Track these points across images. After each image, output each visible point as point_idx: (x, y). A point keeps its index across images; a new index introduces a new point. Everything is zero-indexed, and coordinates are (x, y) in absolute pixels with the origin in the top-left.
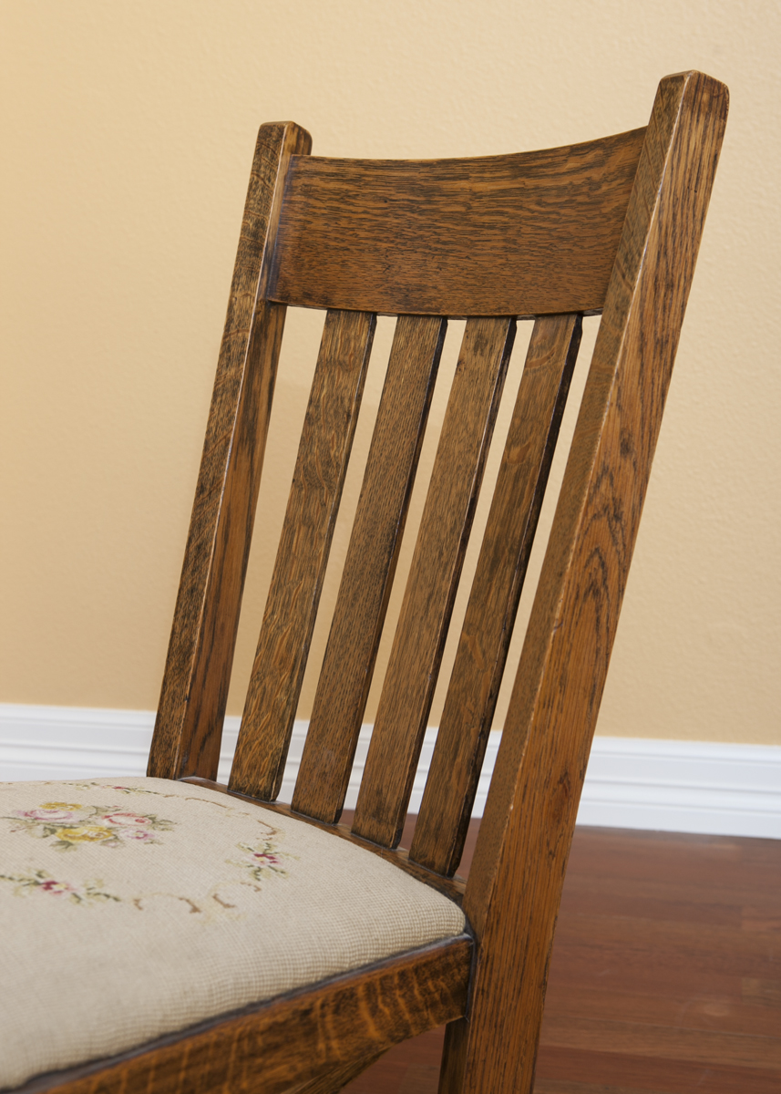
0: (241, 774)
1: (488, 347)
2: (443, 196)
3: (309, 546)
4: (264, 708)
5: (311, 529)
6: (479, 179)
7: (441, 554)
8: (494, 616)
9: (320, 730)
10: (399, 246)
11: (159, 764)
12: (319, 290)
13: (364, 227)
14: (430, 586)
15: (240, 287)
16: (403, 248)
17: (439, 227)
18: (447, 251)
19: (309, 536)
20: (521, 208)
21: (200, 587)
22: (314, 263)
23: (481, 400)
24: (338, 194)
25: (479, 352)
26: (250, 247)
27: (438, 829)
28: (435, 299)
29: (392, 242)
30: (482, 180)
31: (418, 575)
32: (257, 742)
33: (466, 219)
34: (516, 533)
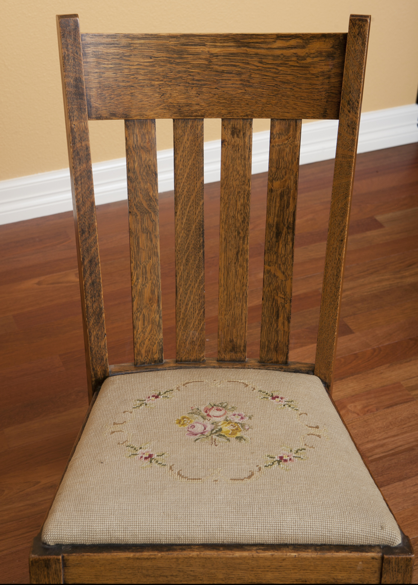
0: (142, 357)
1: (242, 133)
2: (190, 54)
3: (150, 242)
4: (146, 324)
5: (149, 234)
6: (213, 46)
7: (239, 233)
8: (286, 257)
9: (184, 324)
10: (167, 83)
11: (98, 370)
12: (121, 110)
13: (140, 73)
14: (236, 248)
15: (75, 118)
16: (170, 84)
17: (192, 72)
18: (201, 85)
19: (149, 238)
20: (248, 64)
21: (98, 280)
22: (112, 96)
23: (245, 159)
24: (118, 55)
25: (235, 136)
26: (75, 94)
27: (277, 347)
28: (199, 110)
29: (162, 80)
30: (216, 47)
31: (226, 244)
32: (147, 340)
33: (210, 68)
34: (289, 220)
